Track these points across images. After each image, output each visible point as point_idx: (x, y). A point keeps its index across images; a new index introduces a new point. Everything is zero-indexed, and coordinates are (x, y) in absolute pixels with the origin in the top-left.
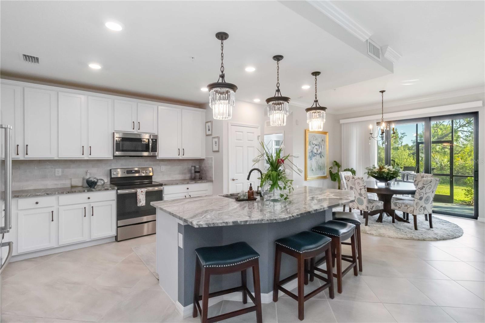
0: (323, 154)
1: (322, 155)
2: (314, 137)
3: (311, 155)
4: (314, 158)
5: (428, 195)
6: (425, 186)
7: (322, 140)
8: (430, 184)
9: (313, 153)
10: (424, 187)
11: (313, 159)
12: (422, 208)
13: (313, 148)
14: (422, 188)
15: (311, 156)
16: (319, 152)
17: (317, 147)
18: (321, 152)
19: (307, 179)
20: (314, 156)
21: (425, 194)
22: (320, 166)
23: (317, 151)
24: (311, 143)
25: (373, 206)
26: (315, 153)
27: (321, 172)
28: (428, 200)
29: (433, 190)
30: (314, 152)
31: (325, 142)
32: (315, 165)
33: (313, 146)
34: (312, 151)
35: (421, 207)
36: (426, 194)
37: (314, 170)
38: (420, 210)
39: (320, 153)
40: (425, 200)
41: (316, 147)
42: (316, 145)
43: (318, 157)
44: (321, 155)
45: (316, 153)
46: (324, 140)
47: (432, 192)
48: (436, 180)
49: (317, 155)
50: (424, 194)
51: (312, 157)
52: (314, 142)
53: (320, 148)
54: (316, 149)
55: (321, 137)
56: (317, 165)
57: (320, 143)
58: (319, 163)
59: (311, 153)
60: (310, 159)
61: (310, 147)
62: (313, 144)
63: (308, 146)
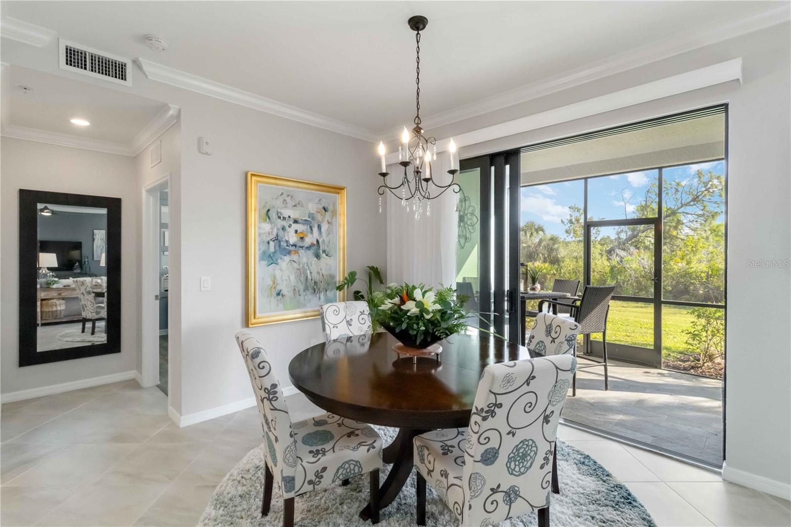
0: (326, 248)
1: (324, 251)
2: (284, 196)
3: (272, 249)
4: (287, 258)
5: (521, 435)
6: (500, 399)
7: (321, 207)
8: (525, 388)
9: (284, 244)
10: (500, 405)
11: (279, 261)
12: (499, 497)
13: (283, 229)
14: (492, 413)
15: (275, 252)
16: (309, 240)
17: (300, 227)
18: (318, 241)
19: (253, 321)
20: (289, 253)
21: (509, 432)
22: (315, 283)
23: (302, 238)
24: (273, 214)
25: (324, 469)
26: (292, 242)
27: (320, 298)
28: (524, 456)
29: (545, 410)
30: (287, 242)
31: (334, 213)
32: (292, 278)
33: (285, 224)
34: (277, 239)
35: (494, 491)
36: (514, 434)
37: (284, 292)
38: (490, 507)
39: (312, 245)
40: (510, 459)
41: (295, 226)
42: (296, 222)
43: (306, 257)
44: (317, 250)
45: (295, 245)
46: (331, 208)
47: (542, 417)
48: (557, 368)
49: (301, 251)
50: (504, 433)
51: (278, 255)
52: (286, 213)
53: (315, 229)
54: (296, 232)
55: (320, 200)
56: (302, 279)
57: (311, 216)
58: (308, 272)
59: (271, 243)
60: (265, 263)
61: (267, 227)
62: (284, 218)
63: (260, 222)
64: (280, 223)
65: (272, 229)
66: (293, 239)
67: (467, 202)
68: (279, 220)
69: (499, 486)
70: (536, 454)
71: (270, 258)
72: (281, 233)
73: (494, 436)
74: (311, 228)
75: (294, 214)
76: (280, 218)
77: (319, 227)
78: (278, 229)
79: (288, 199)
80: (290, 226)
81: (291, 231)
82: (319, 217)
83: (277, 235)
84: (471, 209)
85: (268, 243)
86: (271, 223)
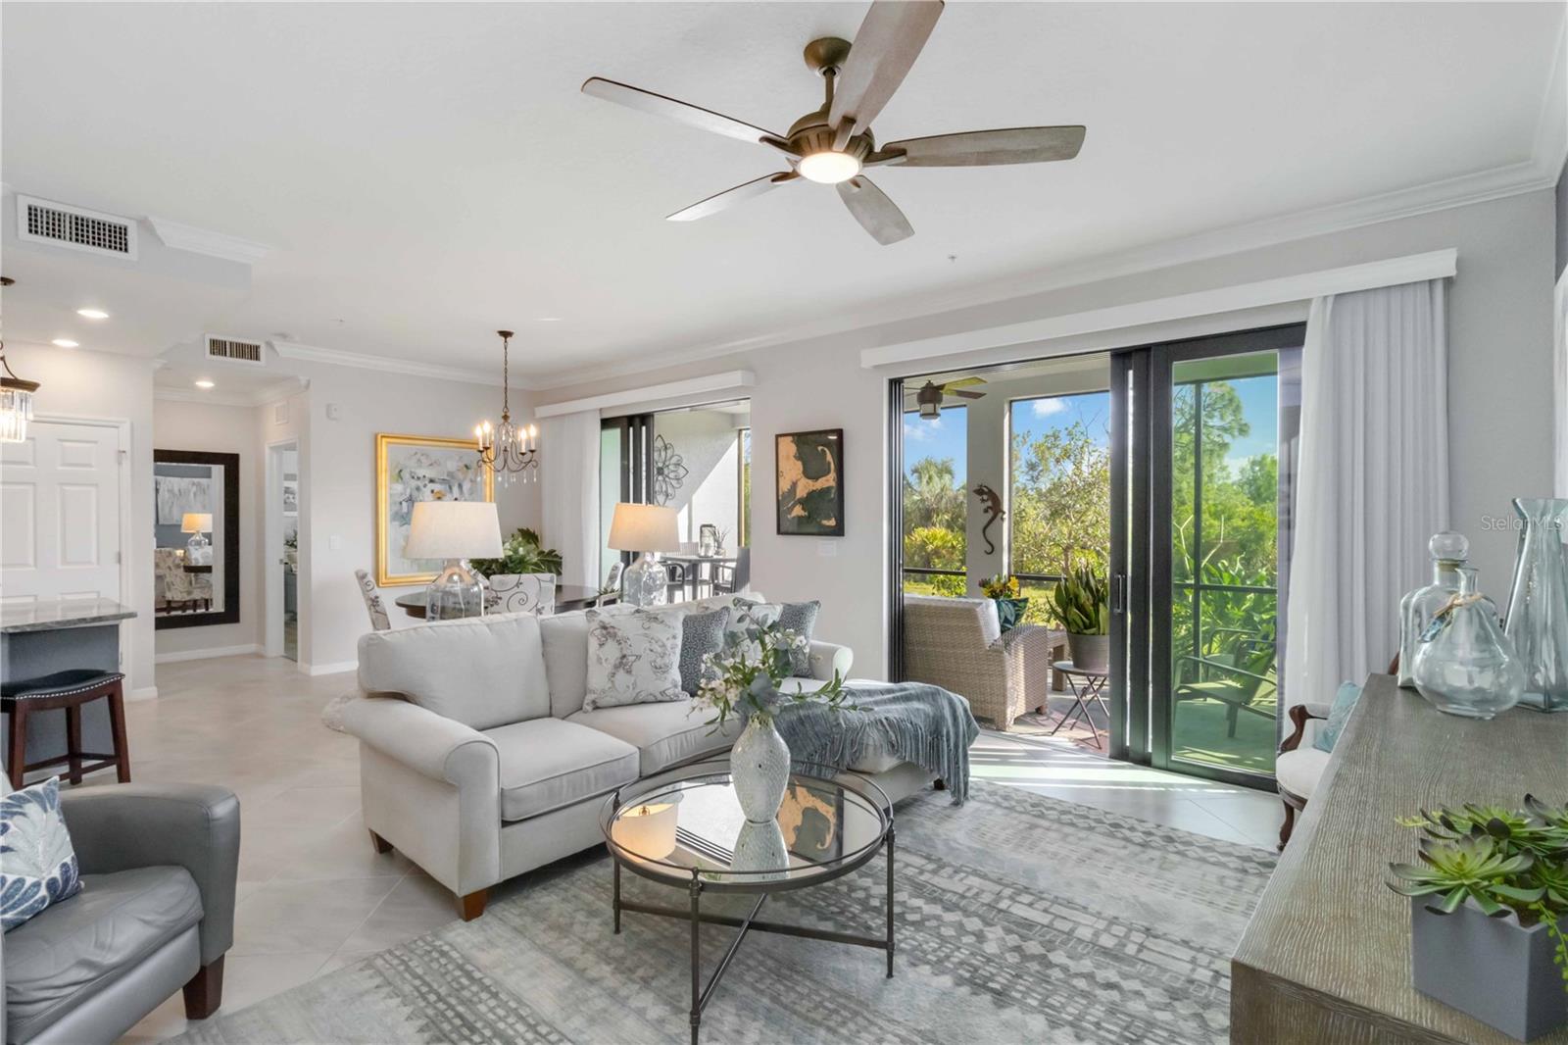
2: (418, 456)
3: (405, 510)
7: (461, 464)
13: (418, 489)
15: (408, 513)
17: (436, 486)
19: (383, 579)
23: (439, 498)
24: (406, 475)
31: (479, 471)
33: (420, 484)
34: (410, 499)
41: (431, 486)
42: (432, 481)
46: (472, 465)
52: (421, 473)
53: (455, 489)
54: (432, 491)
55: (461, 457)
57: (450, 474)
59: (404, 504)
60: (397, 523)
61: (399, 487)
62: (419, 478)
63: (391, 483)
64: (414, 483)
65: (405, 489)
66: (428, 499)
67: (669, 452)
68: (413, 480)
71: (402, 519)
72: (415, 493)
74: (450, 488)
75: (429, 473)
76: (413, 478)
77: (460, 486)
78: (411, 489)
79: (423, 459)
80: (425, 486)
81: (427, 491)
82: (460, 476)
83: (411, 496)
84: (674, 460)
85: (401, 503)
86: (404, 483)
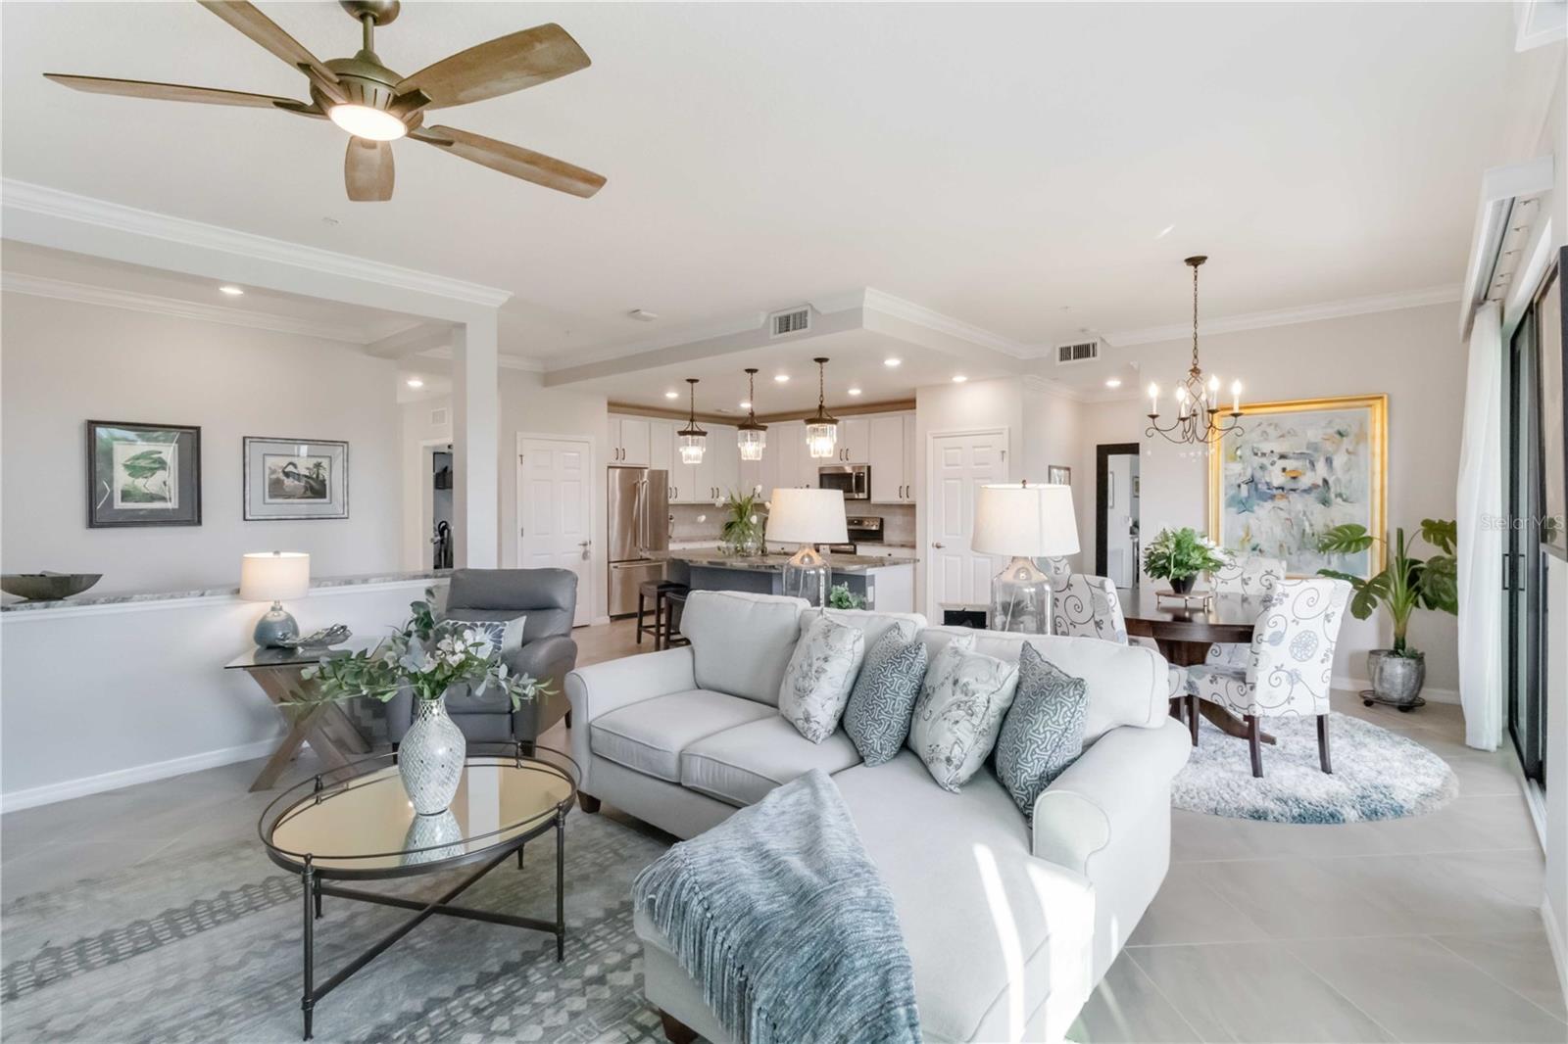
0: (1343, 491)
1: (1340, 495)
2: (1262, 428)
3: (1244, 494)
4: (1269, 505)
5: (1304, 625)
7: (1331, 431)
9: (1263, 487)
10: (1287, 596)
11: (1256, 508)
12: (1283, 675)
13: (1263, 467)
15: (1249, 497)
16: (1306, 481)
17: (1292, 464)
18: (1325, 481)
20: (1273, 497)
21: (1294, 621)
22: (1321, 537)
23: (1295, 478)
24: (1246, 451)
26: (1276, 484)
28: (1306, 646)
29: (1327, 608)
30: (1268, 484)
31: (1360, 438)
32: (1278, 529)
33: (1265, 461)
34: (1252, 481)
35: (1278, 669)
36: (1297, 623)
37: (1264, 546)
38: (1273, 682)
39: (1315, 486)
40: (1293, 645)
41: (1282, 463)
42: (1283, 457)
43: (1302, 503)
44: (1323, 493)
45: (1282, 488)
46: (1352, 431)
49: (1294, 496)
50: (1289, 621)
51: (1254, 500)
52: (1266, 447)
53: (1321, 465)
54: (1284, 470)
55: (1330, 422)
56: (1295, 531)
57: (1312, 446)
58: (1307, 524)
59: (1243, 486)
60: (1234, 510)
61: (1237, 467)
62: (1264, 454)
63: (1226, 462)
64: (1258, 461)
65: (1245, 469)
66: (1277, 478)
68: (1256, 457)
69: (1282, 666)
70: (1317, 646)
71: (1243, 505)
72: (1258, 474)
73: (1280, 620)
74: (1312, 464)
75: (1279, 447)
76: (1256, 454)
77: (1329, 461)
78: (1253, 469)
79: (1270, 430)
80: (1273, 463)
81: (1276, 470)
82: (1328, 446)
83: (1252, 477)
85: (1239, 486)
86: (1243, 462)
